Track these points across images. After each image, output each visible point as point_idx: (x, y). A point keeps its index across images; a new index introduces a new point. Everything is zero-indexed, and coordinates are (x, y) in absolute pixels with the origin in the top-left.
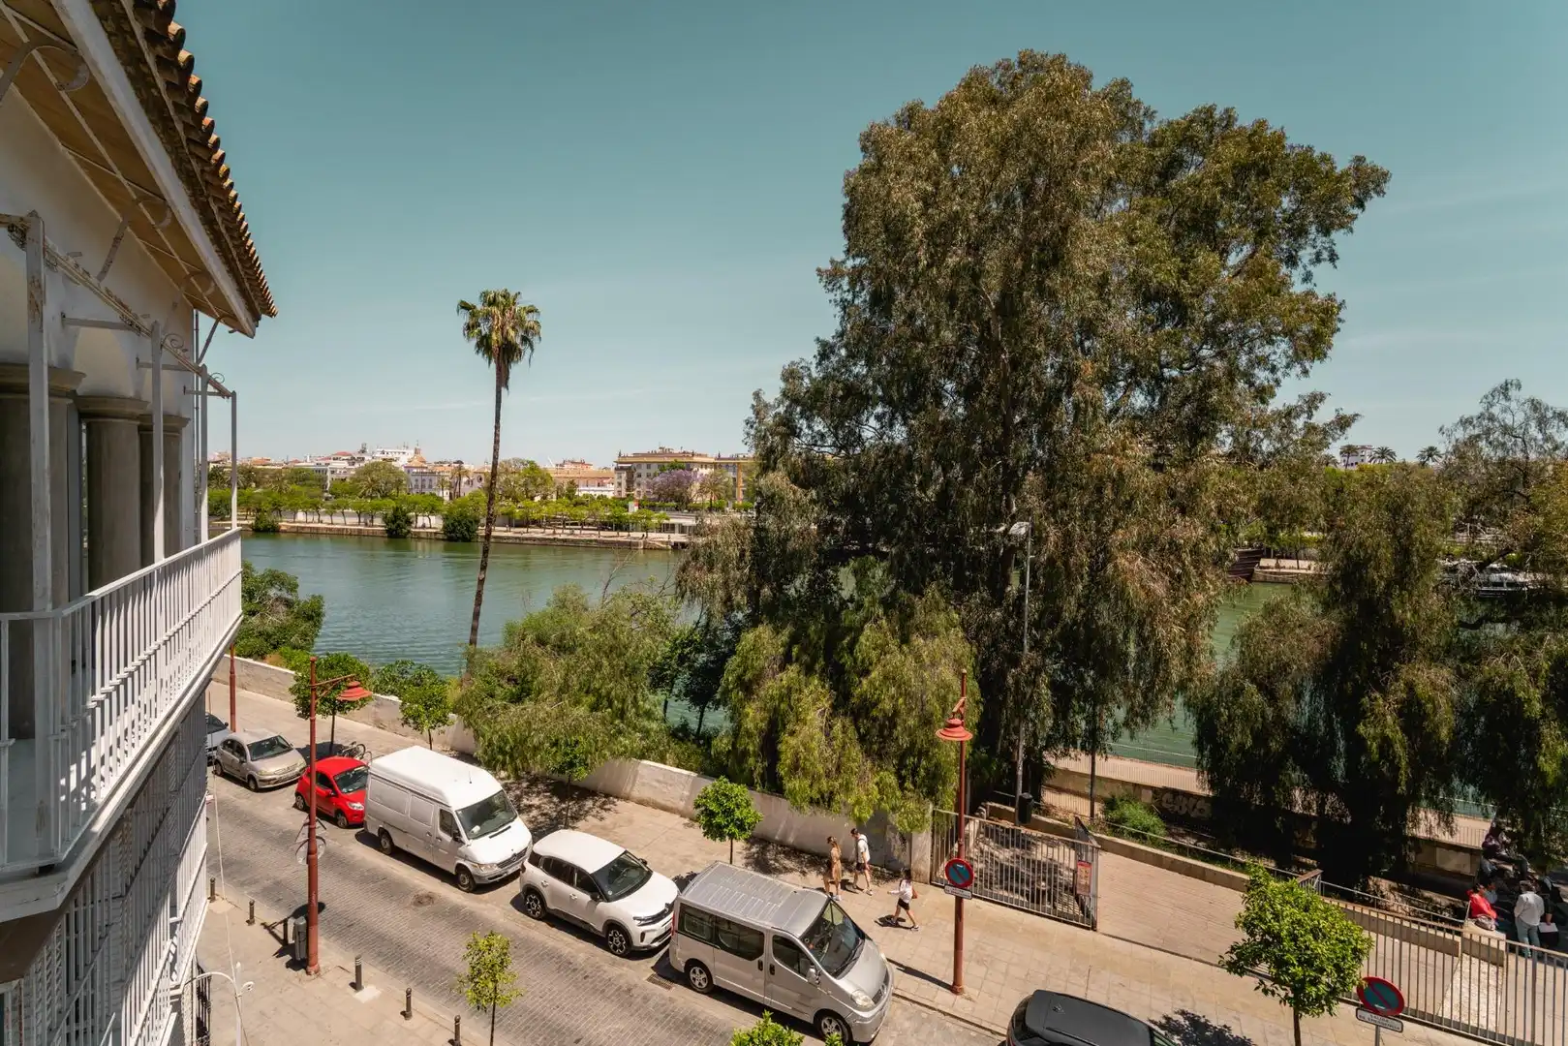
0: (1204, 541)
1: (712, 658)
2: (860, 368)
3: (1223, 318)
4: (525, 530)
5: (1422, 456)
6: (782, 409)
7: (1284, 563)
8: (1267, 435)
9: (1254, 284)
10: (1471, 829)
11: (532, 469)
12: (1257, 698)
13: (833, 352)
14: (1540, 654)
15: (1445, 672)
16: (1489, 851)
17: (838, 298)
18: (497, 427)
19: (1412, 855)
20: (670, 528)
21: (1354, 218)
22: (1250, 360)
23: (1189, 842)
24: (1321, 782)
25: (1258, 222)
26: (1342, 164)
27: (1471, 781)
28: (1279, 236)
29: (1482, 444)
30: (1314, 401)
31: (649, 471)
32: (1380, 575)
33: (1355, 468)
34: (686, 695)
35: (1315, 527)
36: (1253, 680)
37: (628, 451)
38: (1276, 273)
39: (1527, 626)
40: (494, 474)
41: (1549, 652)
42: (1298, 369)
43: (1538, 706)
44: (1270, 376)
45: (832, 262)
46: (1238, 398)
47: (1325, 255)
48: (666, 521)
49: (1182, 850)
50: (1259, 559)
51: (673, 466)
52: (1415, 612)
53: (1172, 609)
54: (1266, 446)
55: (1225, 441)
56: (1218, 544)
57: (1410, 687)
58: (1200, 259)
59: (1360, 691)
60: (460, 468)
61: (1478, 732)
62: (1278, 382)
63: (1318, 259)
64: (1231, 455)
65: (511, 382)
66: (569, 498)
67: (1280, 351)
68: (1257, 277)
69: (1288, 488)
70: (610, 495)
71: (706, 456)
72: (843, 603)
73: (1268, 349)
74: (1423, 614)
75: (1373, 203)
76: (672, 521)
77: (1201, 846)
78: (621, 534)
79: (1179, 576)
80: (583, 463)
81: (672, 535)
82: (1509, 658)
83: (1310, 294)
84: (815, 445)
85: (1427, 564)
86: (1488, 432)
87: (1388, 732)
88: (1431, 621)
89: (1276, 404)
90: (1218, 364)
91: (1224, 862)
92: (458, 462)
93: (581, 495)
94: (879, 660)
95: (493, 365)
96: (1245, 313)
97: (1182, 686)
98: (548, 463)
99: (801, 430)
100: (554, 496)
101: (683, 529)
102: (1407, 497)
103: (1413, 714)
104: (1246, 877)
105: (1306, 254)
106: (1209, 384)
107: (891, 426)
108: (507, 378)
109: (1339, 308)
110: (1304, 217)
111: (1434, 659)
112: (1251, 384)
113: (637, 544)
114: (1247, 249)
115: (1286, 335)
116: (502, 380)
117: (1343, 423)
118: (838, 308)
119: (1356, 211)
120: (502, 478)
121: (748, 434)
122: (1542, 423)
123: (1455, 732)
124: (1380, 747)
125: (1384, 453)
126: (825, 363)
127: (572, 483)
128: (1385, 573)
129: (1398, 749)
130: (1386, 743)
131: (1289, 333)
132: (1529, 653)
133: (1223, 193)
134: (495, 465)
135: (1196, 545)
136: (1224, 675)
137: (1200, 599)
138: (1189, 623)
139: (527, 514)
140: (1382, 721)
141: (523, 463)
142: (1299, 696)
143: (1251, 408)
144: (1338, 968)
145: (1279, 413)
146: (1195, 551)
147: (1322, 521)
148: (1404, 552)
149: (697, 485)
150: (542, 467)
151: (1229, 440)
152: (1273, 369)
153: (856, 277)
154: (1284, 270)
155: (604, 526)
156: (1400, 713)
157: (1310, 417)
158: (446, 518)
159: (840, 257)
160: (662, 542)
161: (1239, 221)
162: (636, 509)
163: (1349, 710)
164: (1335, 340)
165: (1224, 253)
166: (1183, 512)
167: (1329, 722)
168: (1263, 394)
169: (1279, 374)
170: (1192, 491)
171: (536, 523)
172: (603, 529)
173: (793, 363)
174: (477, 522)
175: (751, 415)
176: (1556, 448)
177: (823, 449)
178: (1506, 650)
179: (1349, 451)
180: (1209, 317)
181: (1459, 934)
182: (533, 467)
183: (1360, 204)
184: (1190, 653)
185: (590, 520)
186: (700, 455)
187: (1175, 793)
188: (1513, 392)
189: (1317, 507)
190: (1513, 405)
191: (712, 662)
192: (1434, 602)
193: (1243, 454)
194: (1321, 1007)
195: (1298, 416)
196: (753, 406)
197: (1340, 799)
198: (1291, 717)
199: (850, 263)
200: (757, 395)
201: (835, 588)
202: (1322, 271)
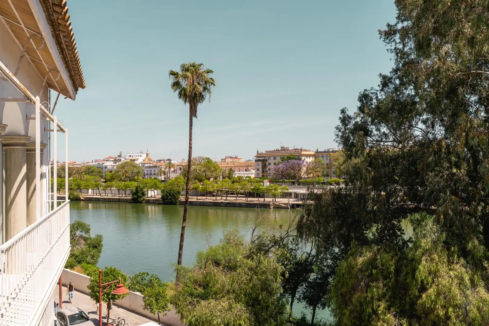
1: (319, 276)
2: (410, 91)
4: (205, 197)
6: (358, 119)
11: (208, 162)
13: (391, 82)
17: (393, 48)
18: (190, 140)
20: (289, 195)
31: (275, 161)
34: (304, 298)
37: (263, 151)
40: (189, 166)
45: (388, 25)
48: (286, 191)
51: (289, 158)
60: (170, 163)
65: (198, 113)
66: (230, 178)
70: (253, 176)
71: (309, 151)
72: (405, 243)
76: (290, 191)
78: (260, 199)
80: (237, 158)
81: (290, 200)
84: (381, 141)
92: (169, 160)
93: (236, 176)
94: (433, 282)
95: (188, 105)
98: (216, 158)
99: (372, 132)
100: (221, 177)
101: (296, 195)
107: (433, 127)
108: (196, 112)
113: (269, 205)
116: (193, 112)
118: (393, 54)
120: (193, 168)
121: (337, 135)
126: (386, 89)
127: (231, 170)
134: (189, 161)
139: (205, 188)
141: (203, 159)
149: (304, 169)
150: (214, 161)
153: (405, 34)
155: (250, 195)
158: (163, 191)
159: (393, 22)
160: (284, 204)
162: (268, 184)
171: (211, 194)
172: (249, 197)
173: (366, 90)
174: (179, 193)
175: (339, 123)
177: (386, 144)
182: (209, 161)
185: (242, 191)
186: (305, 150)
191: (320, 279)
196: (340, 118)
199: (400, 26)
200: (343, 111)
201: (399, 233)
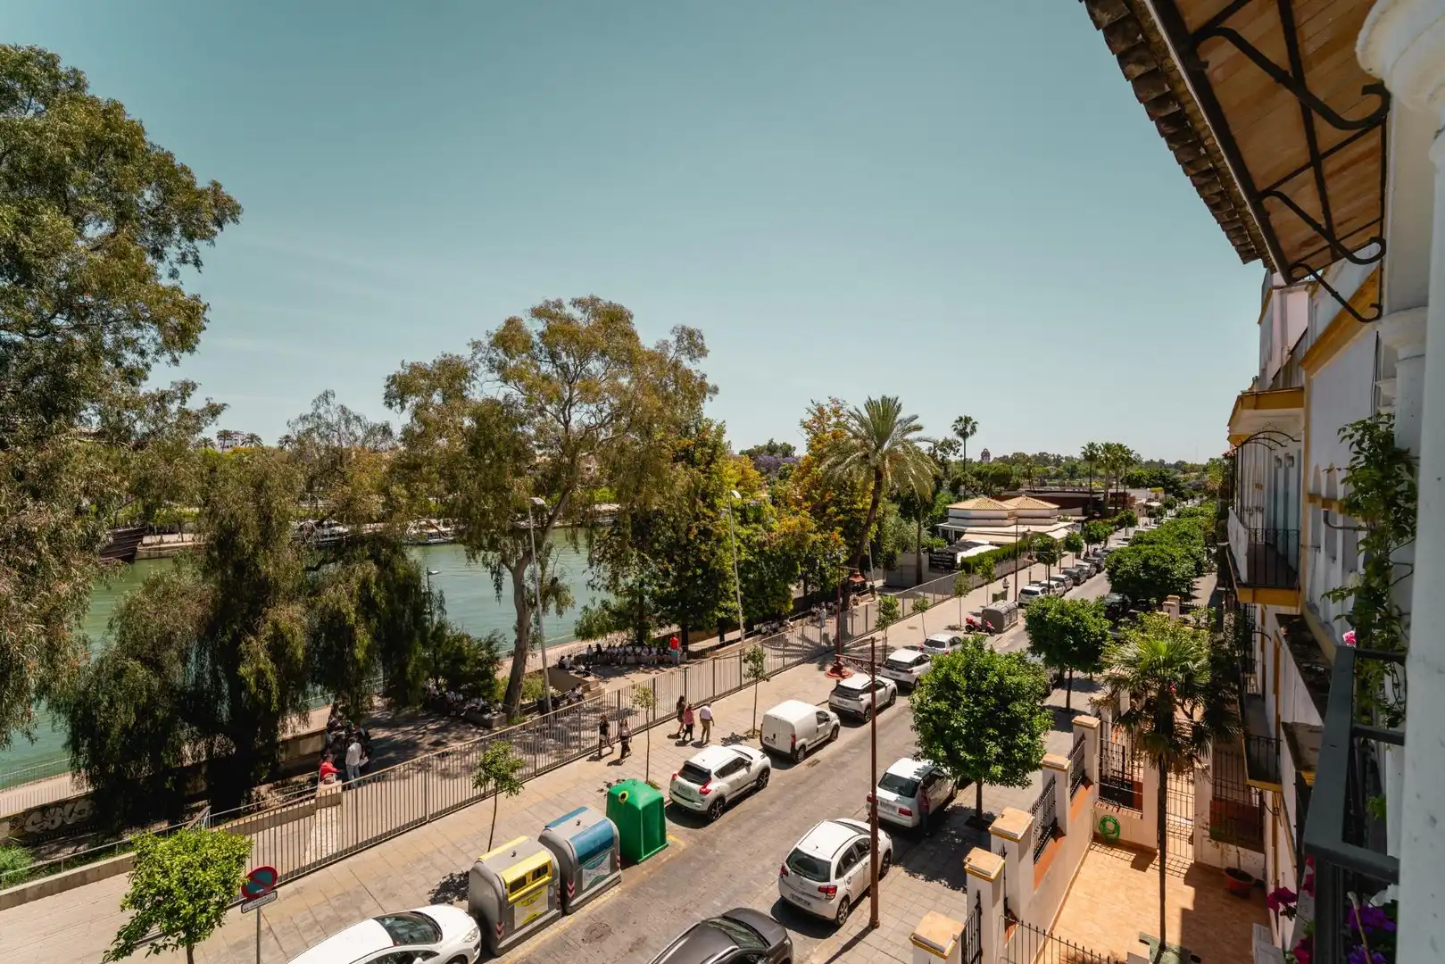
0: (69, 526)
3: (83, 289)
5: (280, 442)
7: (166, 538)
8: (141, 416)
9: (117, 265)
10: (319, 717)
12: (142, 673)
14: (353, 580)
15: (298, 607)
16: (331, 727)
19: (283, 756)
21: (215, 234)
22: (116, 340)
23: (66, 853)
24: (208, 727)
25: (118, 203)
26: (202, 183)
27: (319, 682)
28: (143, 226)
29: (315, 435)
30: (186, 389)
32: (246, 541)
33: (230, 450)
35: (192, 503)
36: (137, 657)
38: (142, 260)
39: (347, 563)
41: (357, 578)
42: (167, 357)
43: (353, 616)
44: (139, 359)
46: (105, 377)
47: (190, 258)
49: (54, 868)
50: (142, 537)
52: (277, 565)
53: (25, 606)
54: (140, 427)
55: (91, 418)
56: (84, 527)
57: (275, 625)
58: (45, 218)
59: (237, 639)
61: (321, 644)
62: (148, 366)
63: (183, 260)
64: (99, 435)
67: (149, 336)
68: (120, 259)
69: (163, 469)
73: (135, 333)
74: (281, 566)
75: (229, 226)
77: (83, 849)
79: (33, 568)
82: (336, 587)
83: (175, 289)
85: (283, 525)
86: (318, 427)
87: (261, 666)
88: (287, 569)
89: (147, 387)
90: (78, 337)
91: (110, 851)
96: (106, 289)
97: (44, 689)
102: (266, 476)
103: (278, 647)
104: (133, 854)
105: (172, 252)
106: (67, 357)
109: (204, 309)
110: (168, 217)
111: (291, 599)
112: (119, 365)
114: (107, 227)
115: (154, 322)
117: (214, 411)
119: (216, 229)
122: (348, 421)
123: (307, 649)
124: (257, 681)
125: (252, 438)
128: (251, 537)
129: (271, 677)
130: (260, 674)
131: (158, 321)
132: (348, 581)
133: (75, 156)
135: (56, 531)
136: (101, 661)
137: (64, 588)
138: (50, 619)
140: (256, 659)
142: (184, 659)
143: (119, 388)
144: (225, 883)
145: (153, 396)
146: (55, 536)
147: (198, 497)
148: (265, 518)
151: (96, 419)
152: (142, 353)
154: (149, 260)
156: (269, 648)
157: (184, 402)
161: (96, 193)
163: (229, 657)
164: (202, 336)
165: (79, 221)
166: (36, 495)
167: (214, 673)
168: (133, 376)
169: (149, 359)
170: (48, 472)
176: (356, 440)
178: (334, 583)
179: (225, 435)
180: (63, 285)
181: (313, 797)
183: (220, 225)
184: (52, 651)
187: (43, 809)
188: (330, 399)
189: (192, 485)
190: (331, 408)
192: (289, 555)
193: (114, 434)
194: (213, 927)
195: (172, 401)
197: (226, 735)
198: (179, 680)
202: (187, 271)
